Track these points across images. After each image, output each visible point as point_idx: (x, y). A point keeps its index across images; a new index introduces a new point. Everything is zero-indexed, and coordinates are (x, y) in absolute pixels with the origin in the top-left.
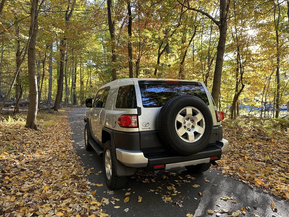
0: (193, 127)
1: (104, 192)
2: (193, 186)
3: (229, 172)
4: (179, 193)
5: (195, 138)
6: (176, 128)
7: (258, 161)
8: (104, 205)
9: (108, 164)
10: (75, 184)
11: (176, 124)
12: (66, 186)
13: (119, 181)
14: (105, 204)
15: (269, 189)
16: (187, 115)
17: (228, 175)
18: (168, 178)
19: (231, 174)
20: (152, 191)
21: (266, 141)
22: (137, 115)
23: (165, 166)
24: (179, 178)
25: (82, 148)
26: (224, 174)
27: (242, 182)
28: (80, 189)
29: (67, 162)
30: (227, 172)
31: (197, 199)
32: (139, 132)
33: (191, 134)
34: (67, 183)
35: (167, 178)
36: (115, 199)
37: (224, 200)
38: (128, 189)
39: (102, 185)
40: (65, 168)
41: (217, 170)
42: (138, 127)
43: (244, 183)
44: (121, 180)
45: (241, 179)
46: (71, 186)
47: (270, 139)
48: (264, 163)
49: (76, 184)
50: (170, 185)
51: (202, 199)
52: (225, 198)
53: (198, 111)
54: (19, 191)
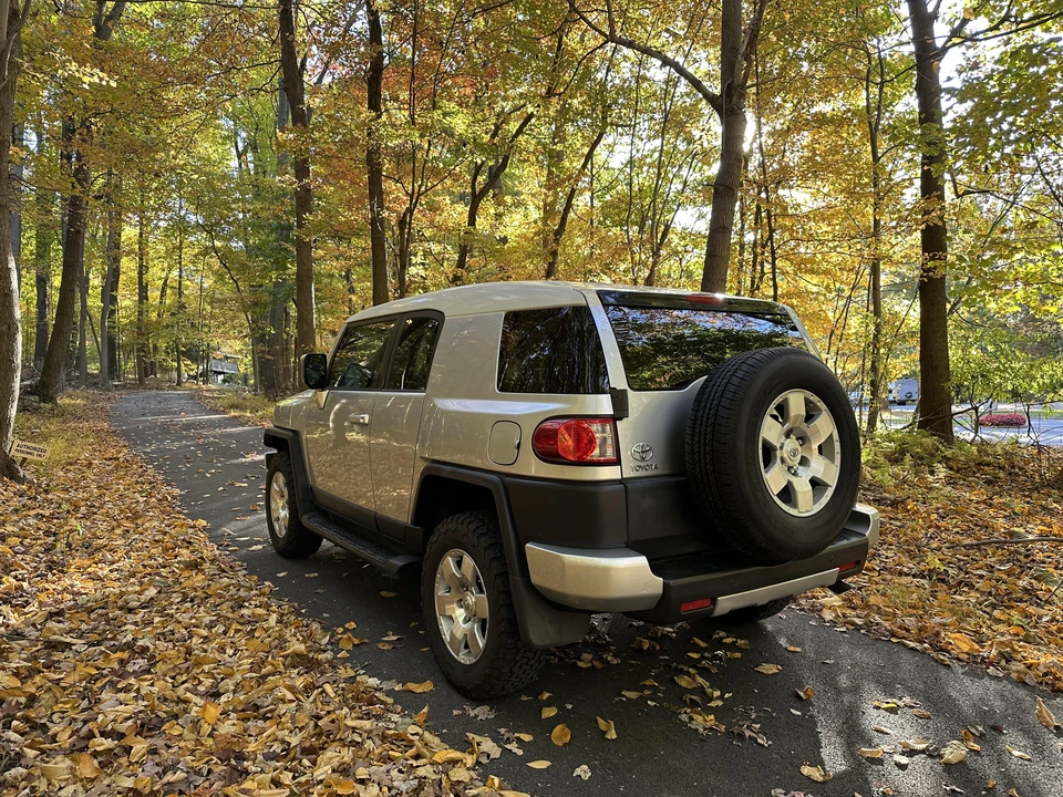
0: (804, 462)
1: (455, 712)
2: (759, 669)
3: (844, 615)
4: (727, 696)
5: (816, 500)
6: (762, 464)
7: (901, 574)
8: (484, 760)
9: (455, 605)
10: (324, 691)
11: (760, 452)
12: (291, 701)
13: (520, 668)
14: (488, 756)
15: (1003, 663)
16: (791, 420)
17: (849, 626)
18: (658, 648)
19: (859, 621)
20: (632, 695)
21: (890, 508)
22: (614, 419)
23: (714, 602)
24: (695, 644)
25: (254, 548)
26: (834, 623)
27: (905, 645)
28: (360, 707)
29: (231, 603)
30: (838, 616)
31: (799, 713)
32: (622, 481)
33: (802, 486)
34: (292, 689)
35: (654, 647)
36: (516, 735)
37: (886, 709)
38: (541, 693)
39: (427, 686)
40: (240, 627)
41: (800, 610)
42: (617, 462)
43: (913, 649)
44: (527, 664)
45: (893, 635)
46: (311, 699)
47: (903, 502)
48: (923, 581)
49: (328, 687)
50: (682, 669)
51: (815, 714)
52: (888, 703)
53: (821, 405)
54: (98, 735)
